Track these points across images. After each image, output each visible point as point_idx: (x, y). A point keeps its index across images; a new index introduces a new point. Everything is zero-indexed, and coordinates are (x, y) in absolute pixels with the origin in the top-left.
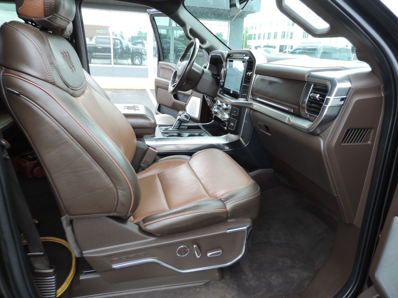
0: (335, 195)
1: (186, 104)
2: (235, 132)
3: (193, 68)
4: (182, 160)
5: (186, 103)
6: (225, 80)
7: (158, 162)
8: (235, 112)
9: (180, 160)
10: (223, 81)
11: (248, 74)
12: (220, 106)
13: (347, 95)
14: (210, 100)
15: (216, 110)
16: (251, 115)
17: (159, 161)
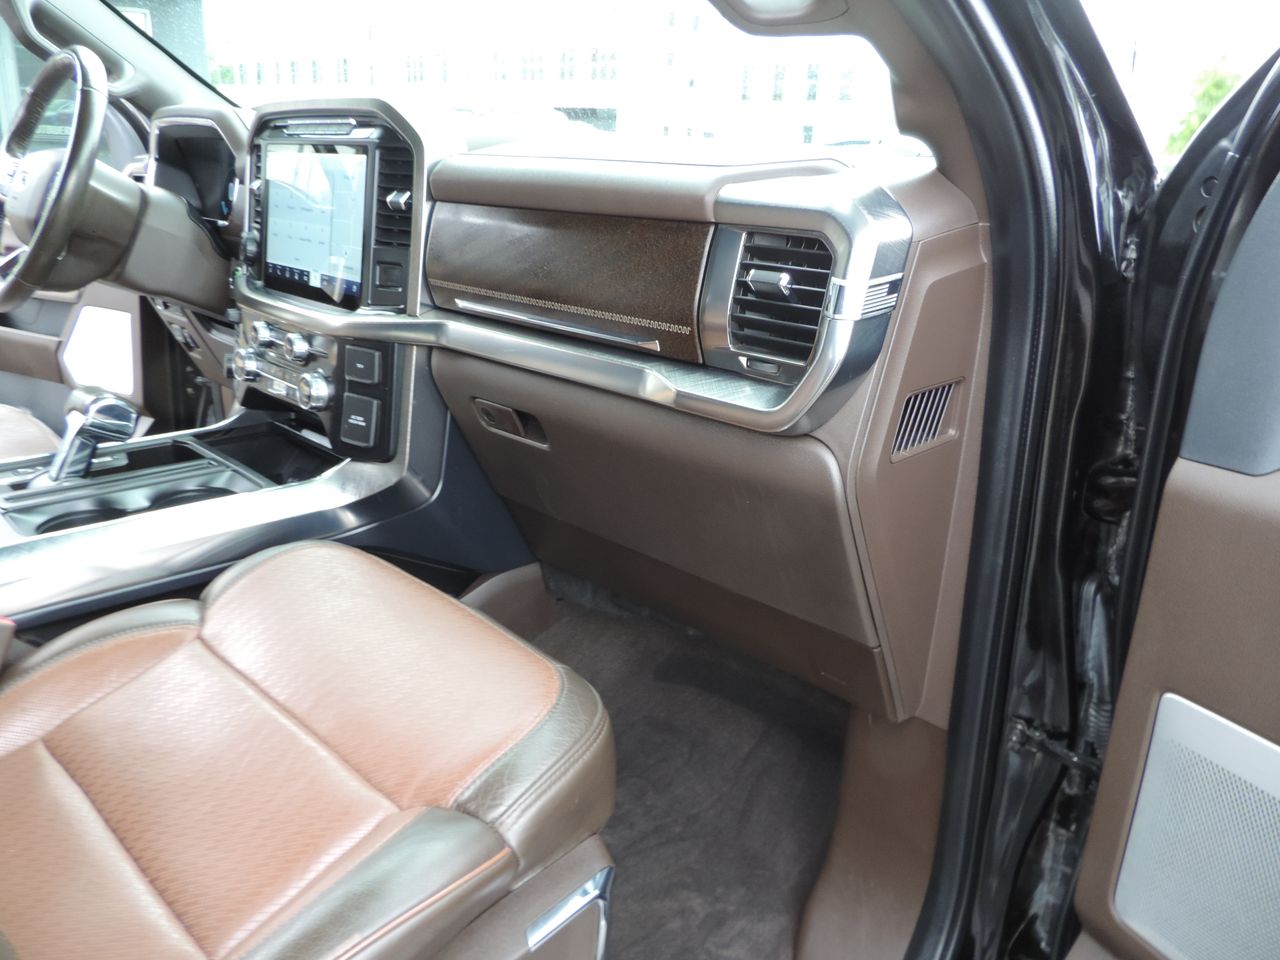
0: (872, 642)
1: (60, 343)
2: (381, 452)
3: (93, 183)
4: (163, 632)
5: (57, 335)
6: (263, 231)
7: (27, 671)
8: (360, 366)
9: (150, 634)
10: (256, 234)
11: (395, 204)
12: (270, 345)
13: (902, 271)
14: (184, 319)
15: (252, 365)
16: (434, 373)
17: (33, 668)
